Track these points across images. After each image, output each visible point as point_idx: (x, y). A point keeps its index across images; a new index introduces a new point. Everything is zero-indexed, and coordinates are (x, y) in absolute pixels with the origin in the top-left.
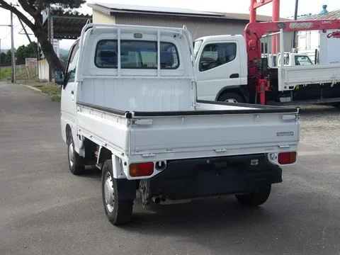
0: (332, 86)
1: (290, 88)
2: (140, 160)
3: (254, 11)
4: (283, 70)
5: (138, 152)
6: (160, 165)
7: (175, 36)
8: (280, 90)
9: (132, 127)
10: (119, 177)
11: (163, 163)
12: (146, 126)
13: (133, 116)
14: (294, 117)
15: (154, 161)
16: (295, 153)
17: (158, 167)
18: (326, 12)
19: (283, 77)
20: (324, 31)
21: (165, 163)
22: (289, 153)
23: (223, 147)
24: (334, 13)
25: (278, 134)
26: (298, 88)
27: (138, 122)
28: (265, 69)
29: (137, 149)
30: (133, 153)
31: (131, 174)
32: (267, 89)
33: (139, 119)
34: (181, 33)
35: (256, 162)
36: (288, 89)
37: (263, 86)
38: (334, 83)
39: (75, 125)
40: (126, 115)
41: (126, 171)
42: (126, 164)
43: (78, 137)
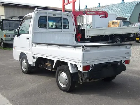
0: (104, 36)
1: (89, 37)
2: (86, 65)
3: (64, 7)
4: (87, 30)
5: (85, 61)
6: (92, 66)
7: (67, 16)
8: (86, 38)
9: (84, 51)
10: (73, 72)
13: (85, 47)
15: (90, 65)
16: (129, 60)
17: (91, 67)
18: (87, 8)
19: (87, 33)
20: (99, 16)
21: (94, 65)
23: (111, 59)
24: (90, 9)
25: (126, 53)
26: (92, 37)
27: (86, 49)
28: (80, 30)
31: (83, 70)
32: (81, 38)
35: (119, 64)
36: (88, 37)
37: (79, 36)
38: (104, 35)
39: (30, 52)
40: (82, 47)
41: (80, 69)
42: (81, 66)
43: (33, 58)
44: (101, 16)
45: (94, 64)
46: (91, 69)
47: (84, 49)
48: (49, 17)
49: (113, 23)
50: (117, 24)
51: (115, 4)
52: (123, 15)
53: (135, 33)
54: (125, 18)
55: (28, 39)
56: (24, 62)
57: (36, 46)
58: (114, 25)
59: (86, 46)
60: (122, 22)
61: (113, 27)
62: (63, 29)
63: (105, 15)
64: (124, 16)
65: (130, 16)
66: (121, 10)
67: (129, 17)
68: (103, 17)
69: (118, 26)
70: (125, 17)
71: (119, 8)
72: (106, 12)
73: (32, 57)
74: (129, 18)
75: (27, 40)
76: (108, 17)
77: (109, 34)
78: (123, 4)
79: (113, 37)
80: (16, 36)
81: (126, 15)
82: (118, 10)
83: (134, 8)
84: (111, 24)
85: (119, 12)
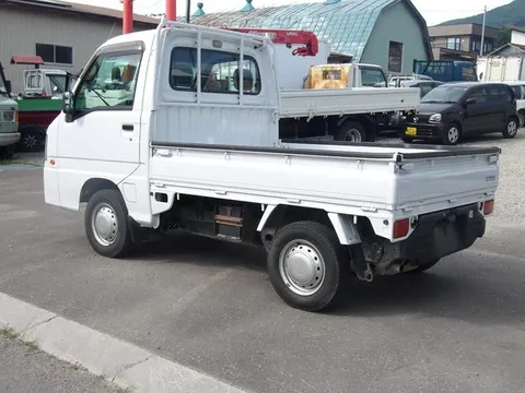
0: (308, 121)
2: (401, 216)
3: (130, 4)
5: (401, 205)
6: (415, 220)
7: (256, 47)
10: (350, 243)
13: (402, 160)
15: (410, 216)
16: (493, 200)
17: (412, 225)
18: (203, 13)
20: (289, 46)
21: (417, 218)
24: (214, 17)
25: (487, 179)
35: (472, 214)
38: (311, 116)
39: (140, 179)
40: (395, 159)
41: (385, 231)
42: (386, 222)
43: (153, 198)
44: (295, 47)
45: (419, 216)
46: (411, 230)
47: (400, 167)
48: (202, 50)
49: (325, 74)
50: (339, 78)
51: (306, 5)
52: (336, 44)
53: (407, 109)
54: (344, 56)
55: (128, 128)
56: (107, 215)
57: (170, 155)
58: (328, 81)
59: (407, 156)
60: (358, 72)
61: (326, 87)
62: (245, 93)
63: (309, 45)
64: (340, 49)
65: (361, 48)
66: (330, 28)
67: (360, 53)
68: (301, 52)
69: (342, 87)
70: (344, 54)
71: (323, 19)
72: (310, 33)
73: (151, 194)
74: (358, 58)
75: (128, 134)
76: (317, 51)
77: (327, 115)
78: (336, 5)
79: (339, 123)
80: (62, 115)
81: (348, 44)
82: (320, 24)
83: (373, 20)
84: (317, 76)
85: (321, 33)
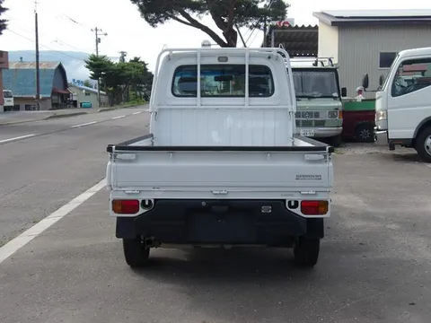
5: (120, 187)
6: (147, 203)
7: (269, 58)
9: (114, 161)
11: (150, 201)
12: (129, 161)
14: (321, 157)
15: (140, 198)
16: (327, 202)
17: (144, 206)
21: (153, 201)
22: (319, 202)
23: (224, 189)
25: (298, 178)
27: (119, 156)
29: (119, 184)
30: (115, 189)
33: (122, 153)
34: (275, 54)
46: (142, 211)
47: (115, 156)
48: (202, 66)
62: (250, 96)
